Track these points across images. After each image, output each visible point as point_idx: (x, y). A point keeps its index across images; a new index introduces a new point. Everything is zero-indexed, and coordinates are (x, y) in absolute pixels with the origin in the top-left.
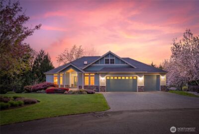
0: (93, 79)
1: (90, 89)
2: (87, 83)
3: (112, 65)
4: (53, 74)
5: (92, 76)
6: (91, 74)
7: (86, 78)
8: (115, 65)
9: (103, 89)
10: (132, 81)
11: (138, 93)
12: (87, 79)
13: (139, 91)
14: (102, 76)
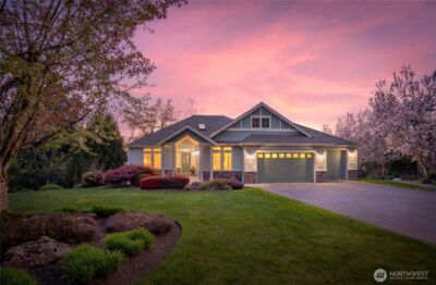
0: (228, 157)
1: (223, 177)
2: (216, 167)
3: (266, 130)
4: (142, 149)
5: (228, 151)
6: (225, 149)
7: (214, 154)
8: (270, 130)
9: (251, 177)
10: (304, 162)
11: (315, 184)
12: (216, 157)
13: (318, 181)
14: (250, 152)
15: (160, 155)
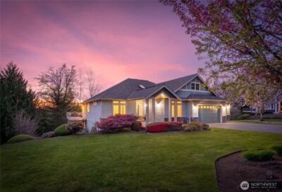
15: (124, 107)
